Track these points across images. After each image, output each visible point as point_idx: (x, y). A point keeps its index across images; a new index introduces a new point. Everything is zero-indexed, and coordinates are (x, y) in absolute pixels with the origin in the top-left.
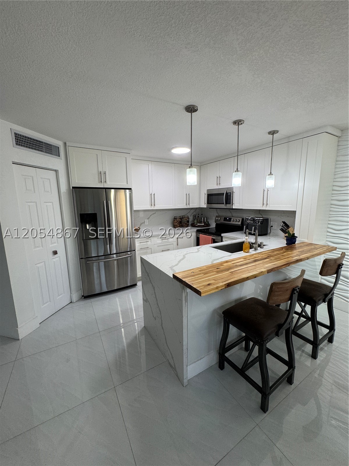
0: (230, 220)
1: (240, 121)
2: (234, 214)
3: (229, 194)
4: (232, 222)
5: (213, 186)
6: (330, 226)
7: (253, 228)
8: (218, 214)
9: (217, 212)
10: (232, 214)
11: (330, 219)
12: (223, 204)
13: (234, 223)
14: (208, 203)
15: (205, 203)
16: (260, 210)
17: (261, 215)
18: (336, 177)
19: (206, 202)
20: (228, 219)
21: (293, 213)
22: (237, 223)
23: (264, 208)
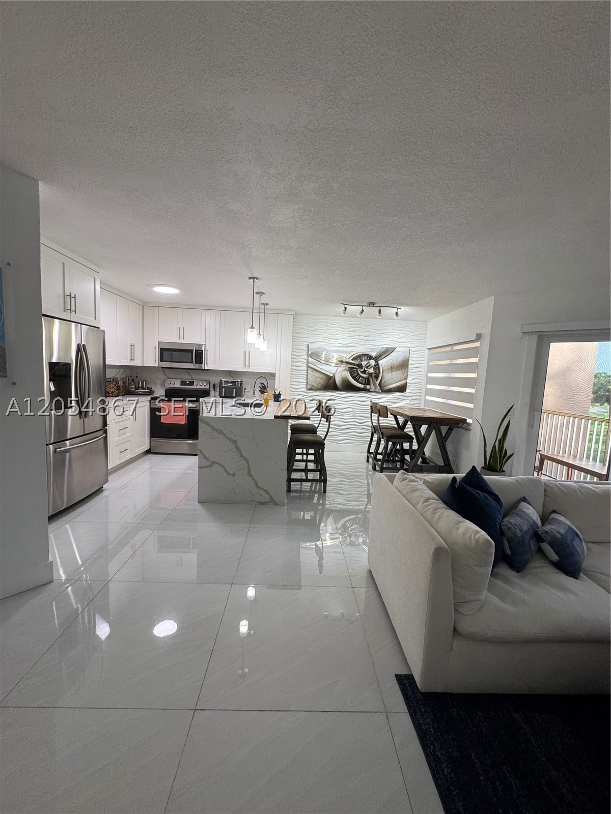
0: (192, 383)
1: (263, 293)
2: (194, 377)
3: (200, 352)
4: (194, 387)
5: (172, 338)
6: (292, 386)
7: (234, 390)
8: (167, 376)
9: (165, 375)
10: (192, 377)
11: (292, 380)
12: (192, 362)
13: (198, 387)
14: (162, 360)
15: (155, 361)
16: (230, 372)
17: (232, 377)
18: (294, 347)
19: (157, 360)
20: (188, 382)
21: (273, 375)
22: (203, 387)
23: (246, 370)
